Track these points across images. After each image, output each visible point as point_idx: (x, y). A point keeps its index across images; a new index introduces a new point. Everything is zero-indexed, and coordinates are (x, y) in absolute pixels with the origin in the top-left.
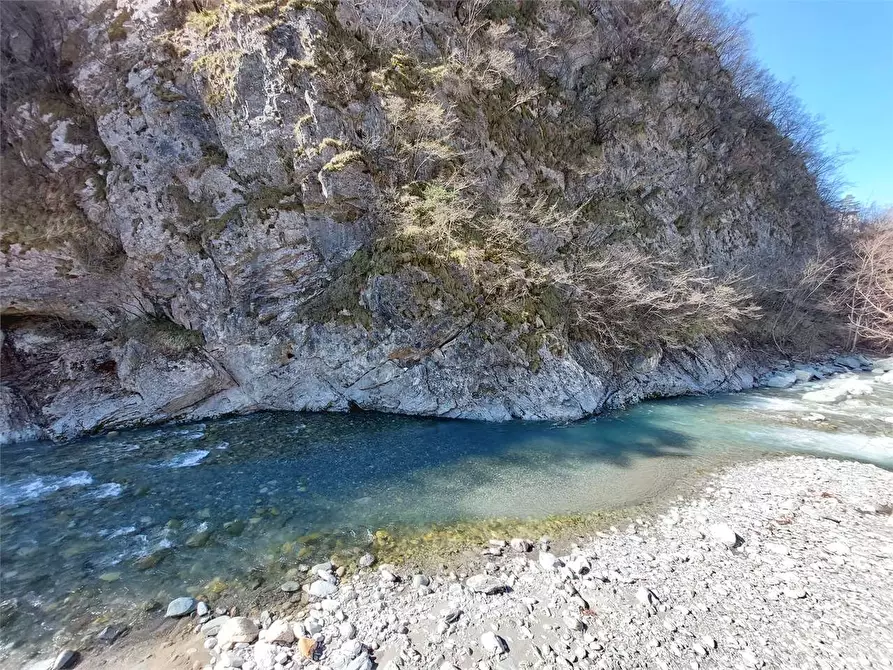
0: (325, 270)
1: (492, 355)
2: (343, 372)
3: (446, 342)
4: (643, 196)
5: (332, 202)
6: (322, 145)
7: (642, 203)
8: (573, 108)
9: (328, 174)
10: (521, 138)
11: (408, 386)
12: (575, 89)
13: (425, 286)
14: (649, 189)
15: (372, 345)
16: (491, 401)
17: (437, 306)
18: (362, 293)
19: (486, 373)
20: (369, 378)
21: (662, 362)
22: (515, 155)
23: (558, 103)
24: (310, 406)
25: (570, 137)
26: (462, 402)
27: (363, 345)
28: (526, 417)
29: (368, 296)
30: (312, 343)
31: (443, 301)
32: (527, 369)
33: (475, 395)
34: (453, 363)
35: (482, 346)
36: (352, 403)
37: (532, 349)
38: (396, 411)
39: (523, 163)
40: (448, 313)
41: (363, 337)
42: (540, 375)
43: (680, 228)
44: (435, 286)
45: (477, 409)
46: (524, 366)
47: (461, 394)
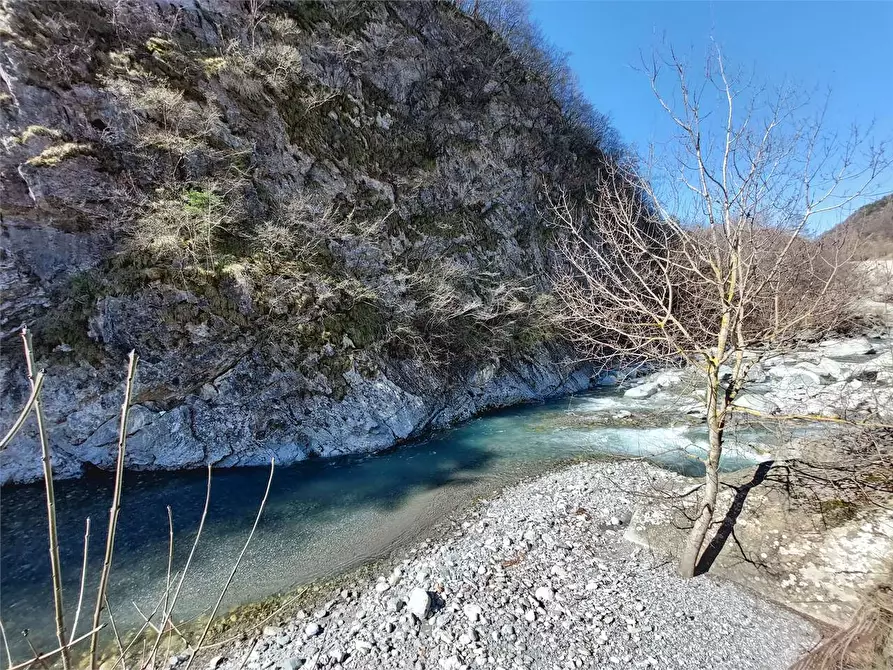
0: (41, 293)
1: (284, 385)
2: (69, 426)
3: (220, 374)
4: (483, 211)
5: (45, 206)
6: (28, 133)
7: (483, 217)
8: (404, 122)
9: (33, 170)
10: (335, 146)
11: (164, 435)
12: (408, 103)
13: (180, 308)
14: (488, 204)
15: (106, 387)
16: (279, 440)
17: (201, 331)
18: (91, 321)
19: (277, 407)
20: (107, 430)
21: (498, 373)
22: (326, 162)
23: (388, 115)
24: (18, 478)
25: (399, 149)
26: (239, 446)
27: (93, 389)
28: (325, 454)
29: (101, 323)
30: (17, 391)
31: (210, 324)
32: (328, 396)
33: (260, 435)
34: (229, 399)
35: (267, 375)
36: (87, 466)
37: (337, 373)
38: (153, 468)
39: (337, 171)
40: (216, 339)
41: (90, 377)
42: (344, 402)
43: (520, 242)
44: (197, 308)
45: (260, 452)
46: (325, 394)
47: (240, 436)
